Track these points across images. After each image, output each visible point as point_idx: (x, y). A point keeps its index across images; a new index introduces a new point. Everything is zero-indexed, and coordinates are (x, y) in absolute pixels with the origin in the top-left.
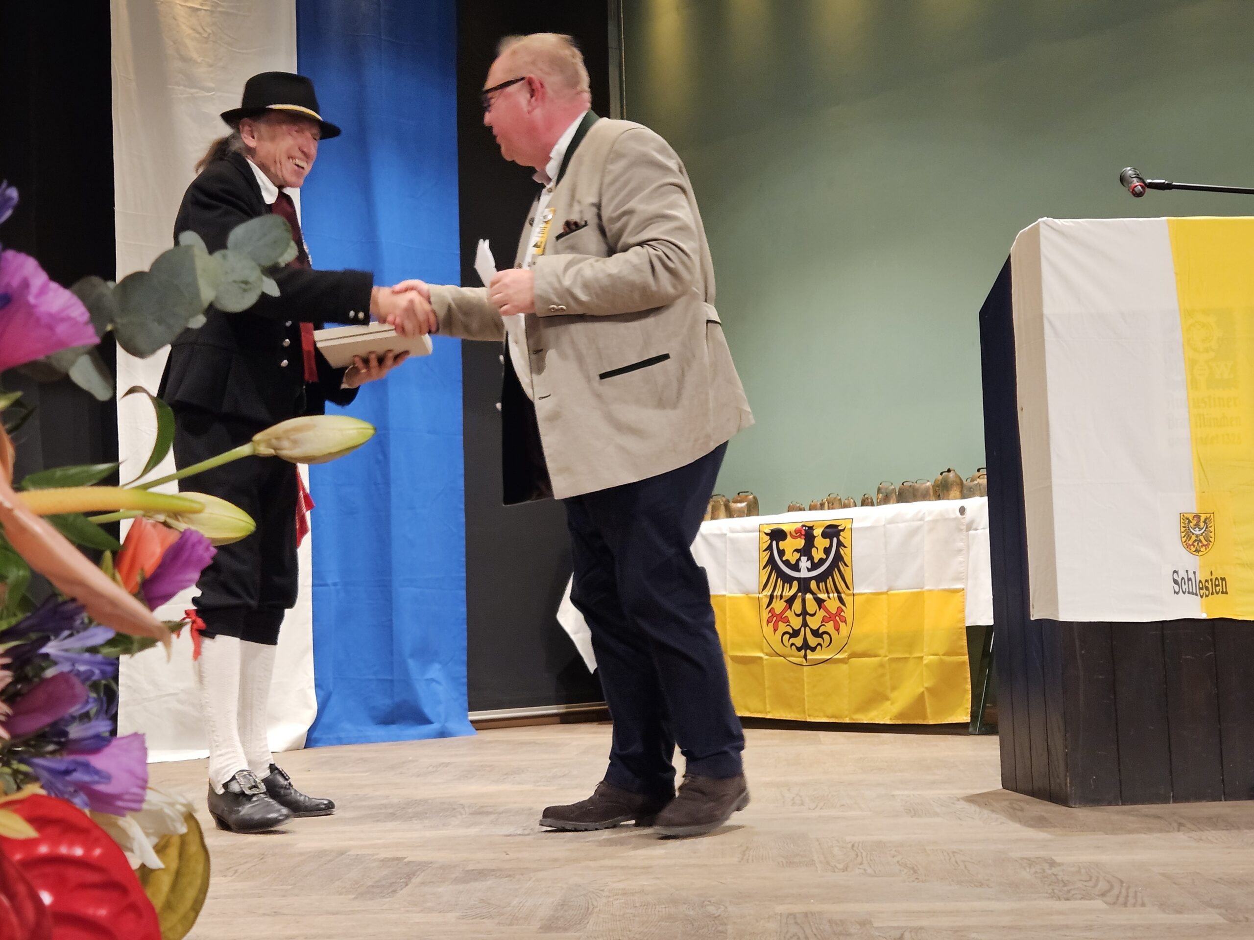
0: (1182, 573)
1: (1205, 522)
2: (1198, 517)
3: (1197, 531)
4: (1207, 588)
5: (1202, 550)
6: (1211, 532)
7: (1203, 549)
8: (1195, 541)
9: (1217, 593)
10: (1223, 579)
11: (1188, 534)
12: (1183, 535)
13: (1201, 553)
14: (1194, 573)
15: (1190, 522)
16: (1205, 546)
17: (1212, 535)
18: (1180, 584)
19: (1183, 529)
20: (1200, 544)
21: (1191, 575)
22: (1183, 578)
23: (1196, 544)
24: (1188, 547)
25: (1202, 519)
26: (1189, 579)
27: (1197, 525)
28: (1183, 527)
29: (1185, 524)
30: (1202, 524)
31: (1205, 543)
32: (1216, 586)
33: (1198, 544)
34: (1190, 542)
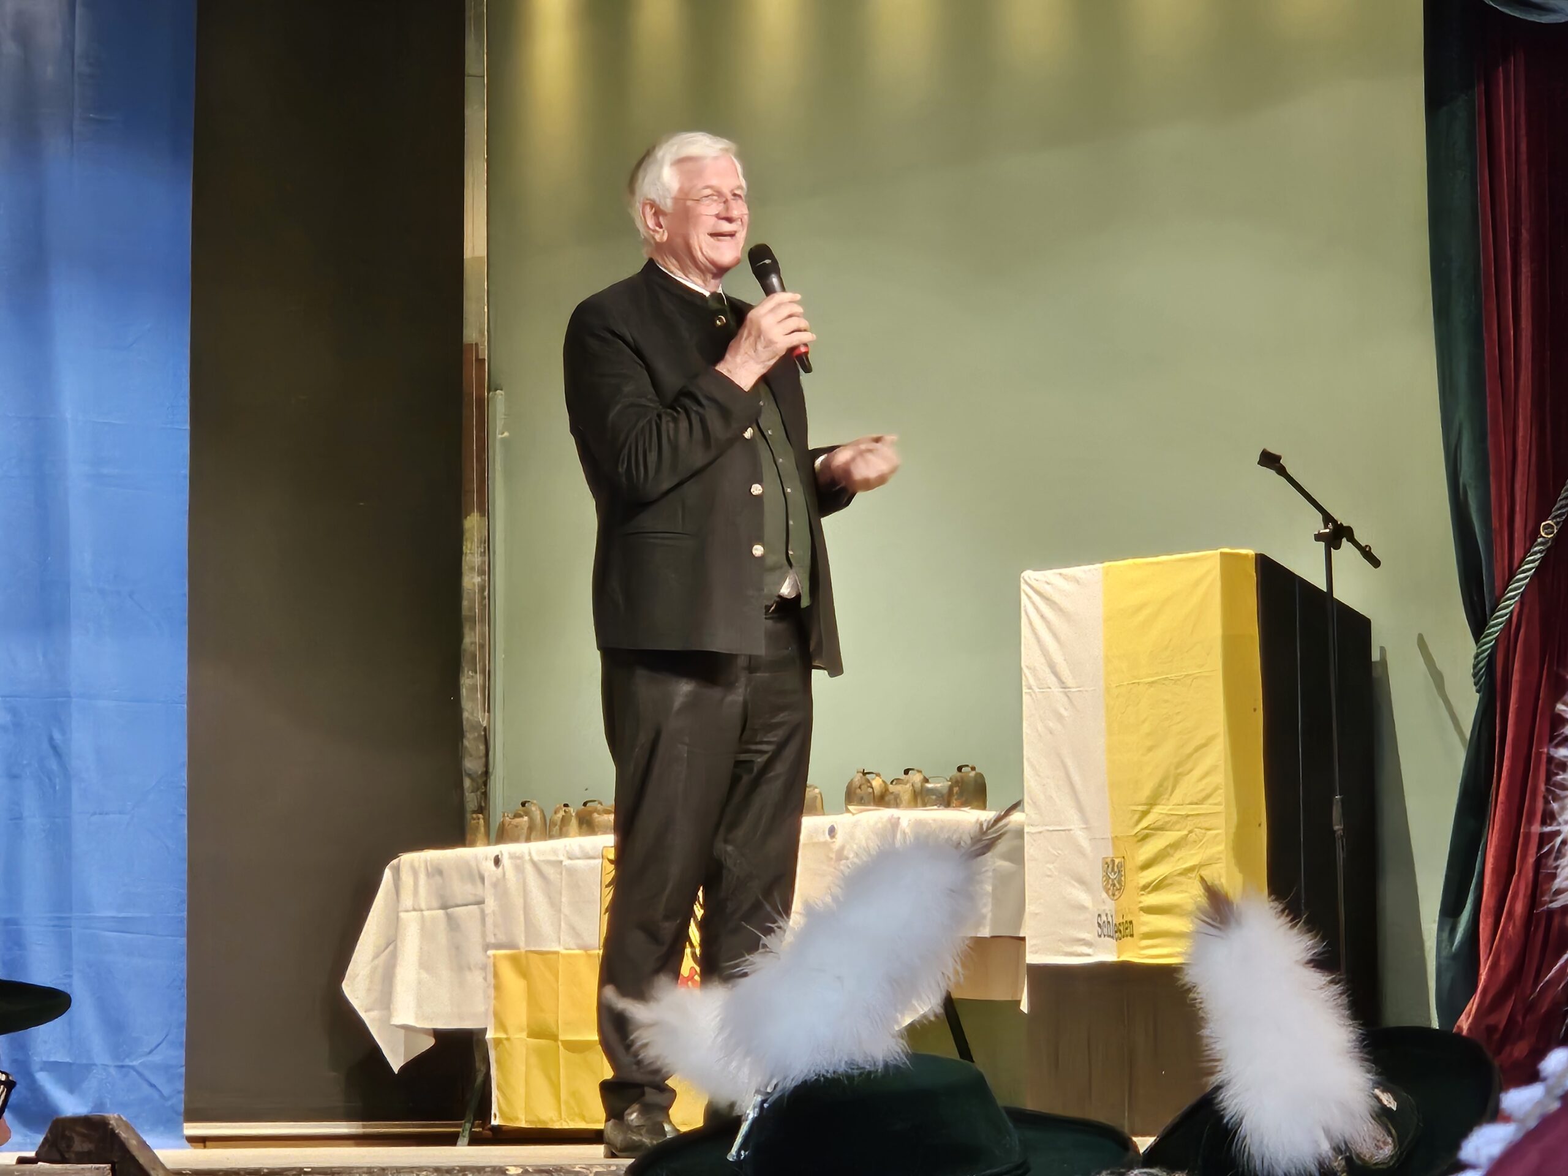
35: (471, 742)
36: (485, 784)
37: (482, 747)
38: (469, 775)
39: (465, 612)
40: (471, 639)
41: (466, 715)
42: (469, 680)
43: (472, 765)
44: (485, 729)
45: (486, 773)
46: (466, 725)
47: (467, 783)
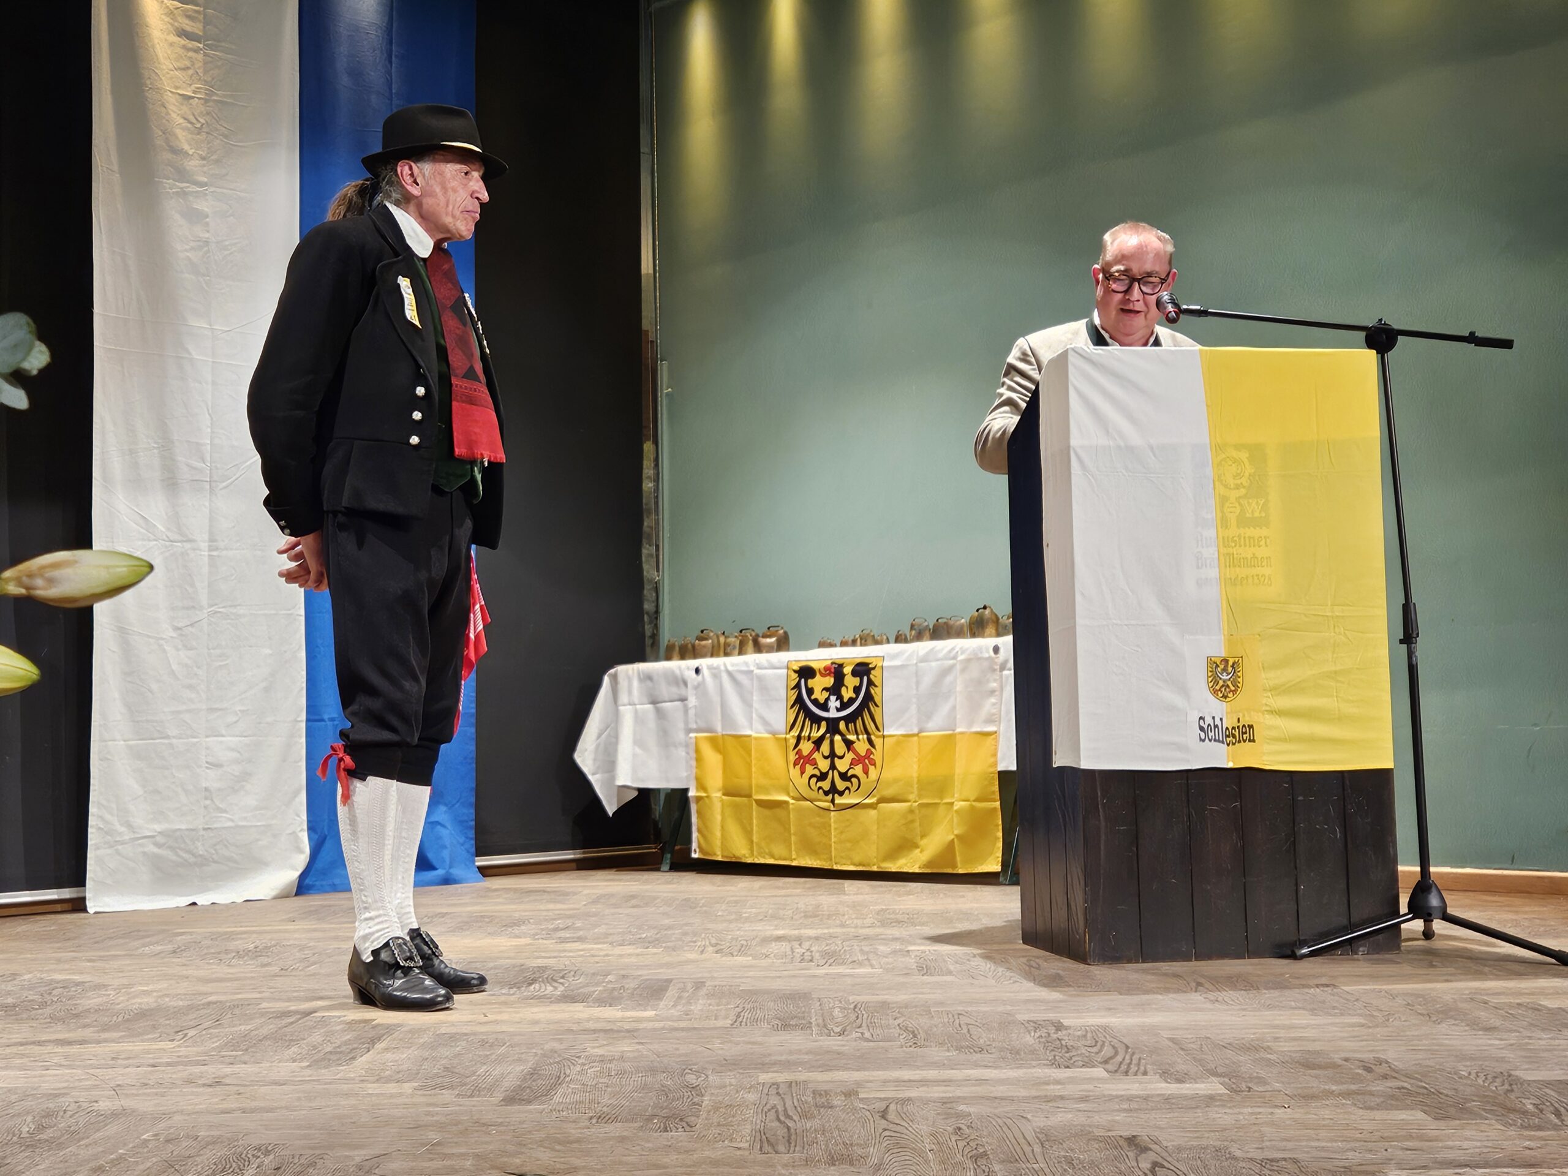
0: (1209, 720)
1: (1233, 666)
2: (1226, 661)
3: (1225, 677)
4: (1234, 736)
5: (1229, 695)
6: (1239, 677)
7: (1231, 695)
8: (1223, 686)
9: (1244, 741)
10: (1251, 727)
11: (1215, 679)
12: (1210, 679)
13: (1228, 699)
14: (1221, 719)
15: (1217, 666)
16: (1233, 691)
17: (1240, 680)
18: (1207, 731)
19: (1210, 674)
20: (1228, 690)
21: (1218, 722)
22: (1209, 725)
23: (1223, 689)
24: (1215, 692)
25: (1230, 663)
26: (1216, 726)
27: (1225, 670)
28: (1211, 671)
29: (1211, 668)
30: (1230, 669)
31: (1233, 688)
32: (1243, 733)
33: (1225, 689)
34: (1218, 688)
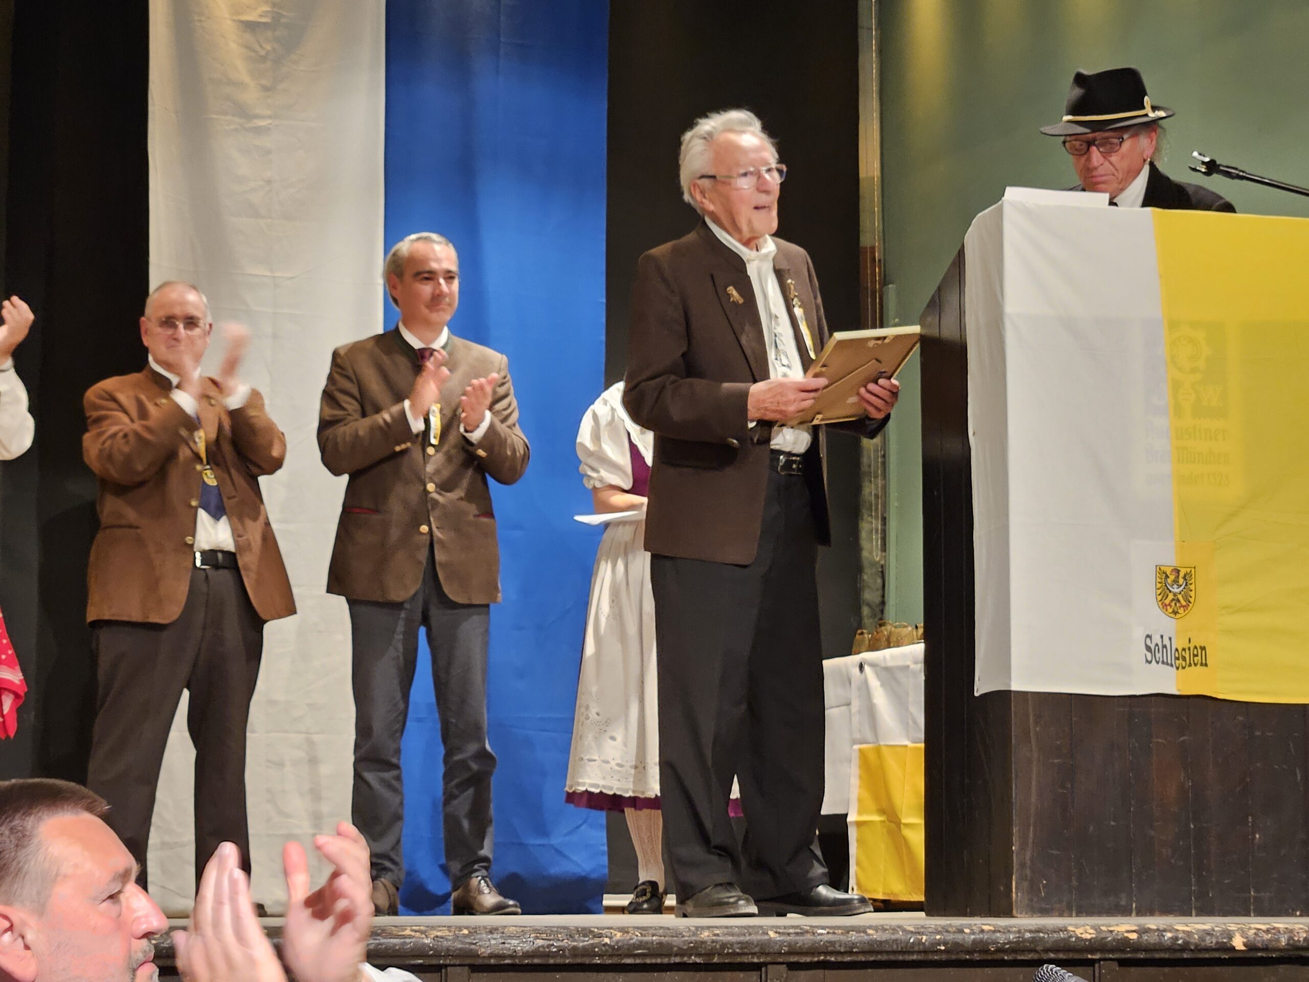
0: (1156, 639)
1: (1184, 579)
2: (1177, 571)
3: (1176, 590)
4: (1184, 659)
5: (1179, 611)
6: (1191, 591)
7: (1181, 611)
8: (1173, 600)
9: (1195, 665)
10: (1203, 648)
11: (1166, 592)
12: (1159, 592)
13: (1178, 616)
14: (1170, 639)
15: (1168, 578)
16: (1184, 606)
17: (1192, 594)
18: (1154, 651)
19: (1160, 586)
20: (1178, 604)
21: (1167, 642)
22: (1157, 645)
24: (1165, 606)
25: (1182, 573)
26: (1164, 646)
27: (1176, 581)
28: (1159, 583)
29: (1162, 579)
30: (1181, 581)
31: (1184, 603)
32: (1195, 656)
33: (1176, 604)
34: (1167, 602)
35: (869, 577)
36: (882, 611)
37: (879, 581)
38: (868, 605)
39: (864, 468)
40: (869, 490)
41: (865, 554)
42: (868, 526)
43: (870, 596)
44: (882, 567)
45: (883, 603)
46: (865, 563)
47: (866, 611)
